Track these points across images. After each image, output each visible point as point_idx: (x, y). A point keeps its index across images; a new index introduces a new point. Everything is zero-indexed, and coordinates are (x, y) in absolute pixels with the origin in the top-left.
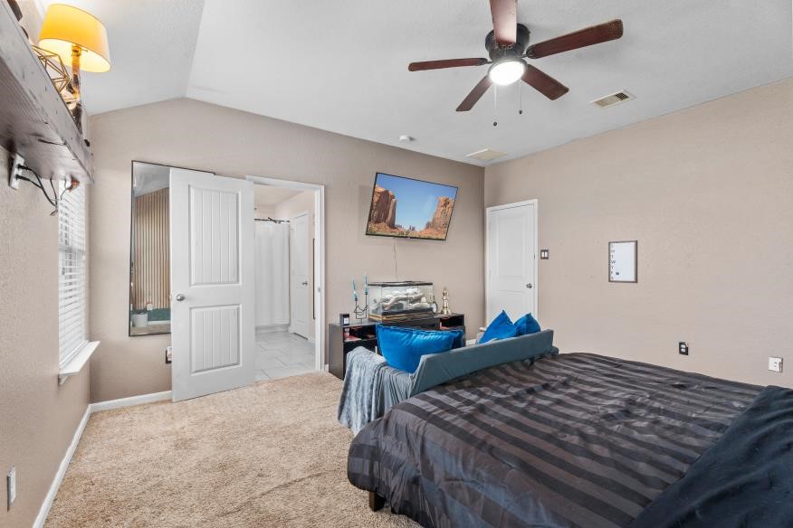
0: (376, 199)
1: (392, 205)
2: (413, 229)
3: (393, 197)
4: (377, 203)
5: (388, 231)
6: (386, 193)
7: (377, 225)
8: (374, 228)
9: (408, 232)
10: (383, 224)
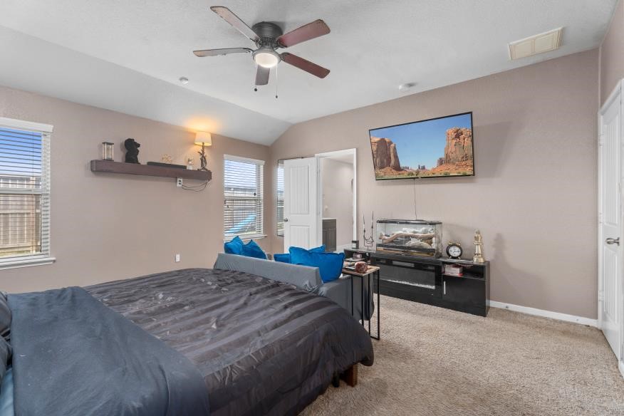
0: (375, 148)
1: (392, 150)
2: (424, 168)
3: (391, 143)
4: (377, 151)
5: (395, 174)
6: (382, 142)
7: (383, 170)
8: (381, 172)
9: (418, 172)
10: (388, 169)
